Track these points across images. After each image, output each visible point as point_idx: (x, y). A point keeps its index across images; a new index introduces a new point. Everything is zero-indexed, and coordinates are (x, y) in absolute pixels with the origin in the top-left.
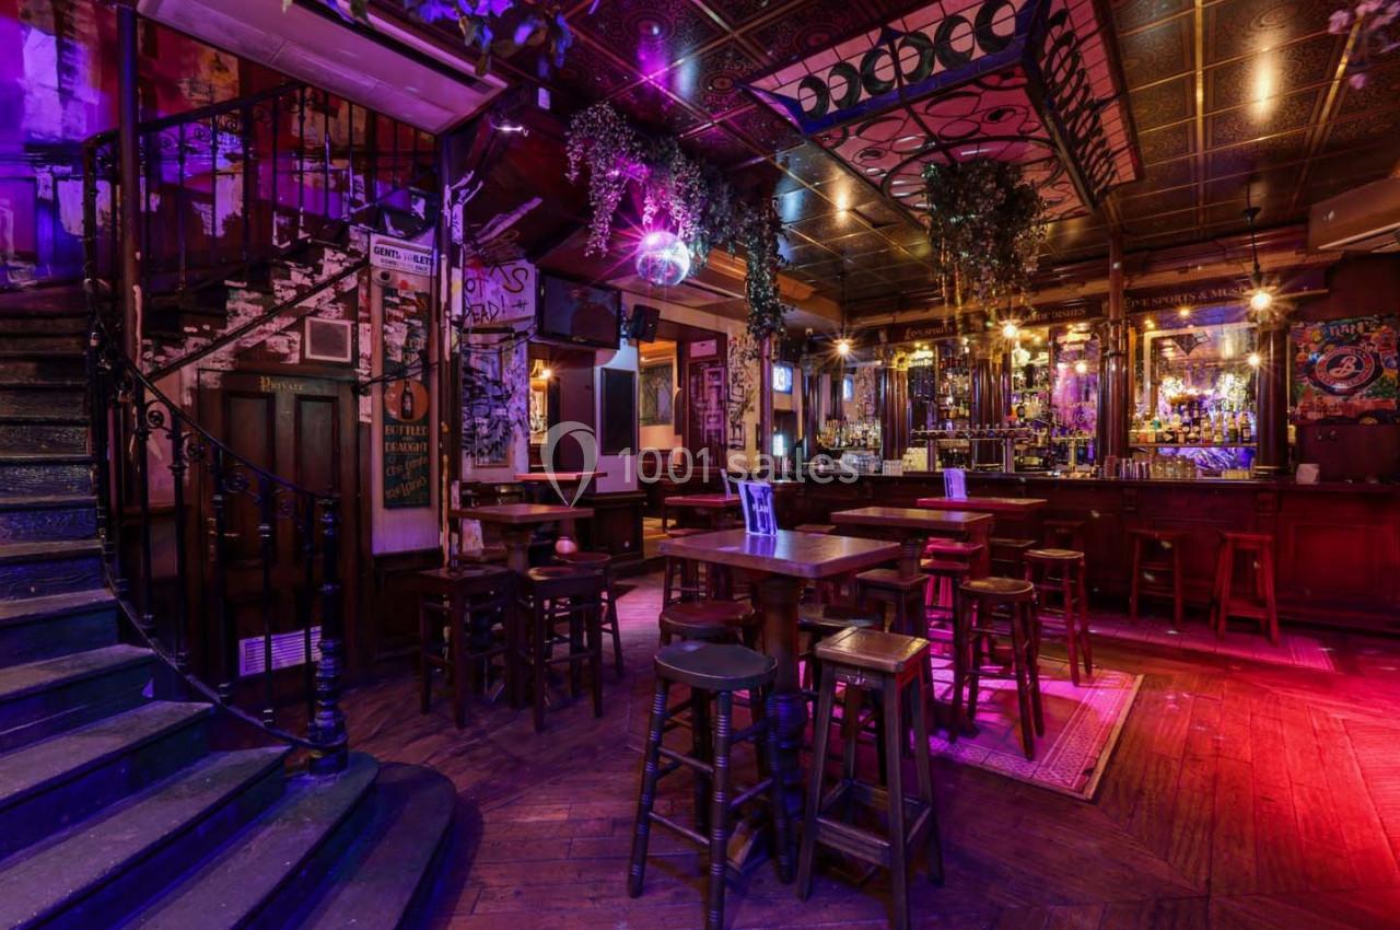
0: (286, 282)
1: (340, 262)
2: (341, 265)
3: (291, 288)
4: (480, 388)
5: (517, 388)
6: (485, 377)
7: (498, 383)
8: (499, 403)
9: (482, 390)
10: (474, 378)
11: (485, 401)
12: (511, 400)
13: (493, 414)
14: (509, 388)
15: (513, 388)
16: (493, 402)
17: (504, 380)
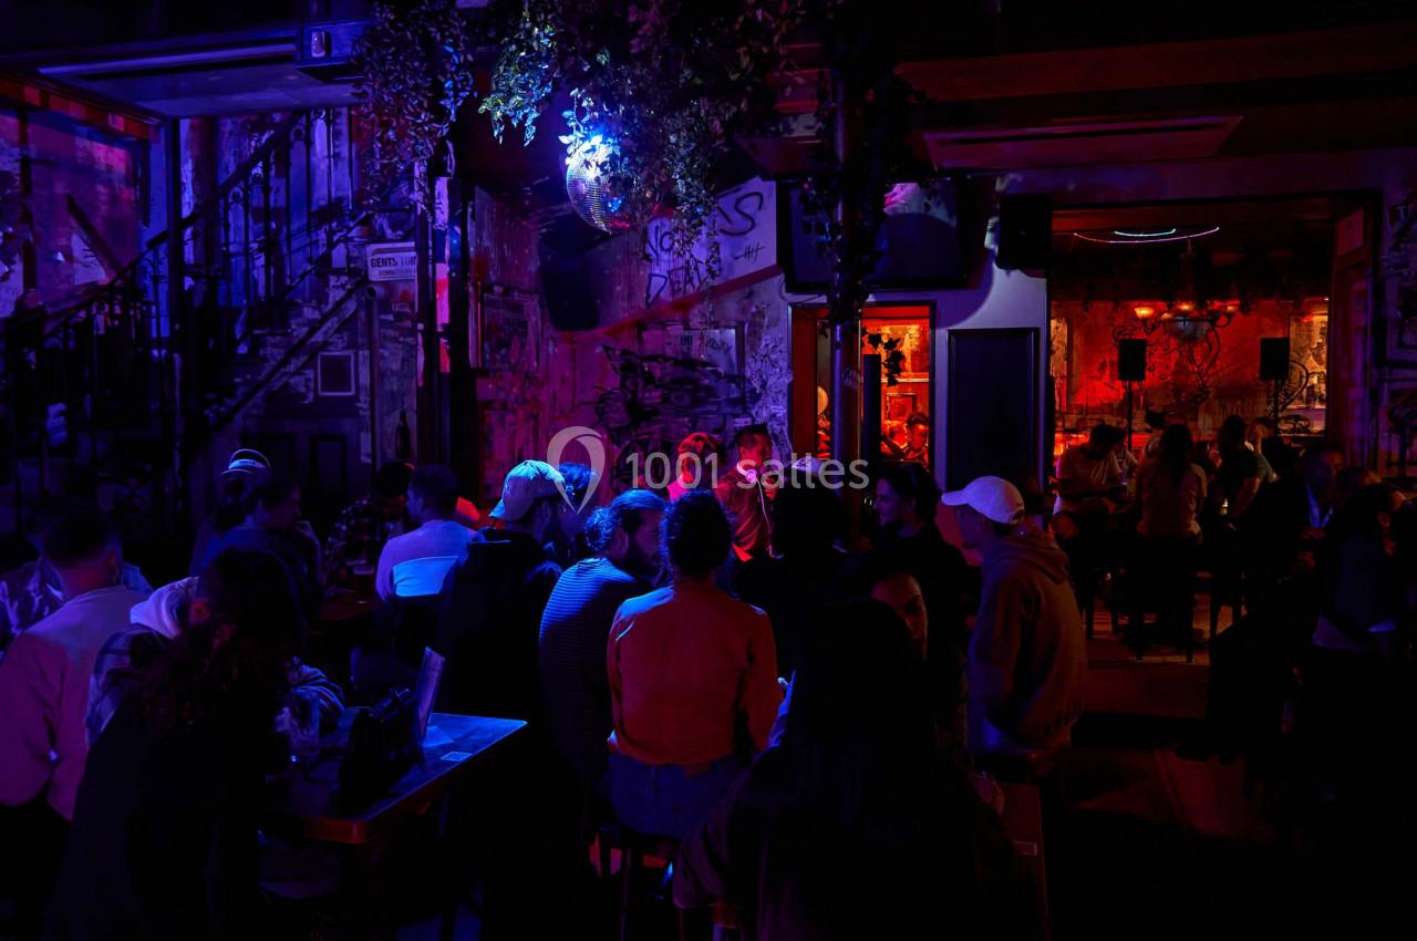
0: (300, 320)
1: (343, 286)
2: (344, 289)
3: (304, 325)
4: (708, 388)
5: (770, 382)
6: (716, 373)
7: (738, 378)
8: (738, 410)
9: (710, 391)
10: (697, 375)
11: (715, 408)
12: (760, 403)
13: (729, 426)
14: (756, 385)
15: (764, 385)
16: (727, 410)
17: (748, 374)
